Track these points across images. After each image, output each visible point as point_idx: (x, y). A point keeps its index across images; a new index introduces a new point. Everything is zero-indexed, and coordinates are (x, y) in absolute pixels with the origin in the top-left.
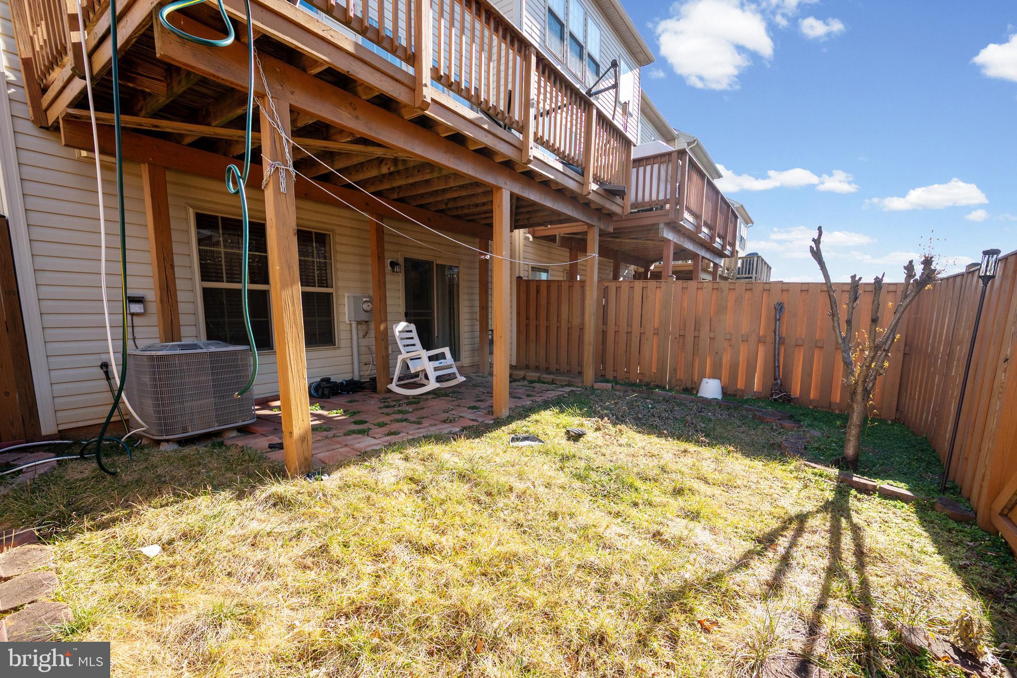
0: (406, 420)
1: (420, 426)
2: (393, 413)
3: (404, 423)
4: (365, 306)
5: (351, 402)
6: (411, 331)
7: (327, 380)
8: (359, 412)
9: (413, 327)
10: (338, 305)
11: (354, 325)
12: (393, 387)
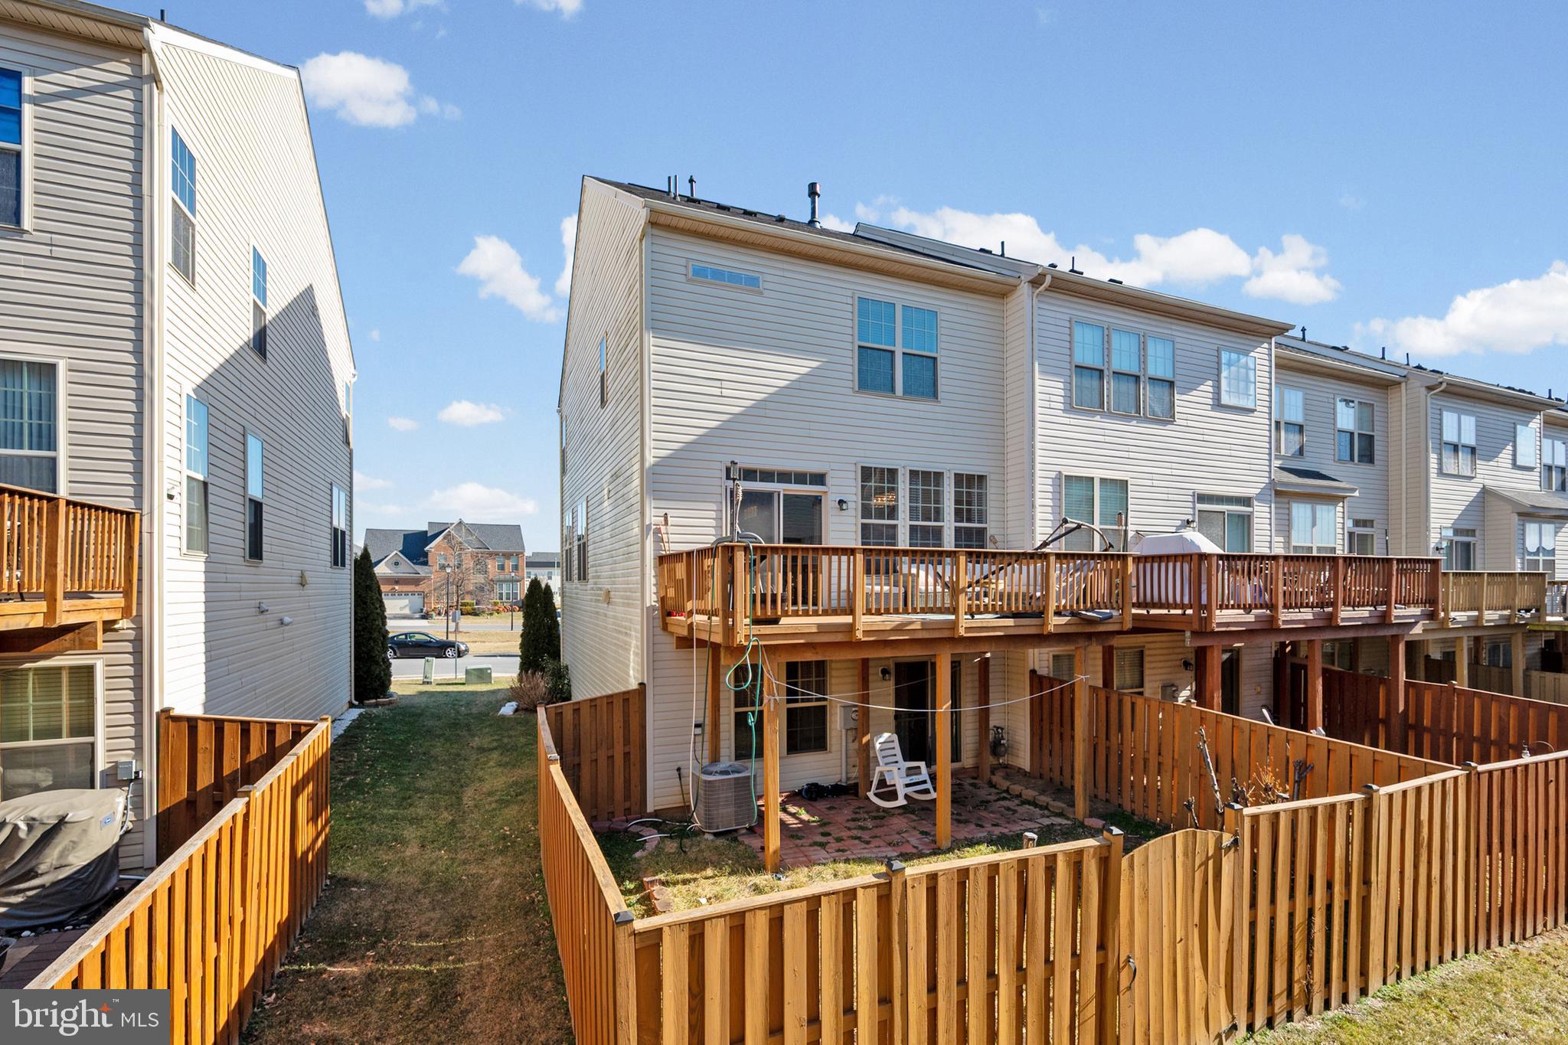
0: (859, 838)
1: (867, 846)
2: (855, 829)
3: (857, 841)
4: (854, 715)
5: (830, 809)
6: (893, 741)
7: (815, 785)
8: (829, 823)
9: (895, 737)
10: (831, 715)
11: (844, 731)
12: (871, 795)
